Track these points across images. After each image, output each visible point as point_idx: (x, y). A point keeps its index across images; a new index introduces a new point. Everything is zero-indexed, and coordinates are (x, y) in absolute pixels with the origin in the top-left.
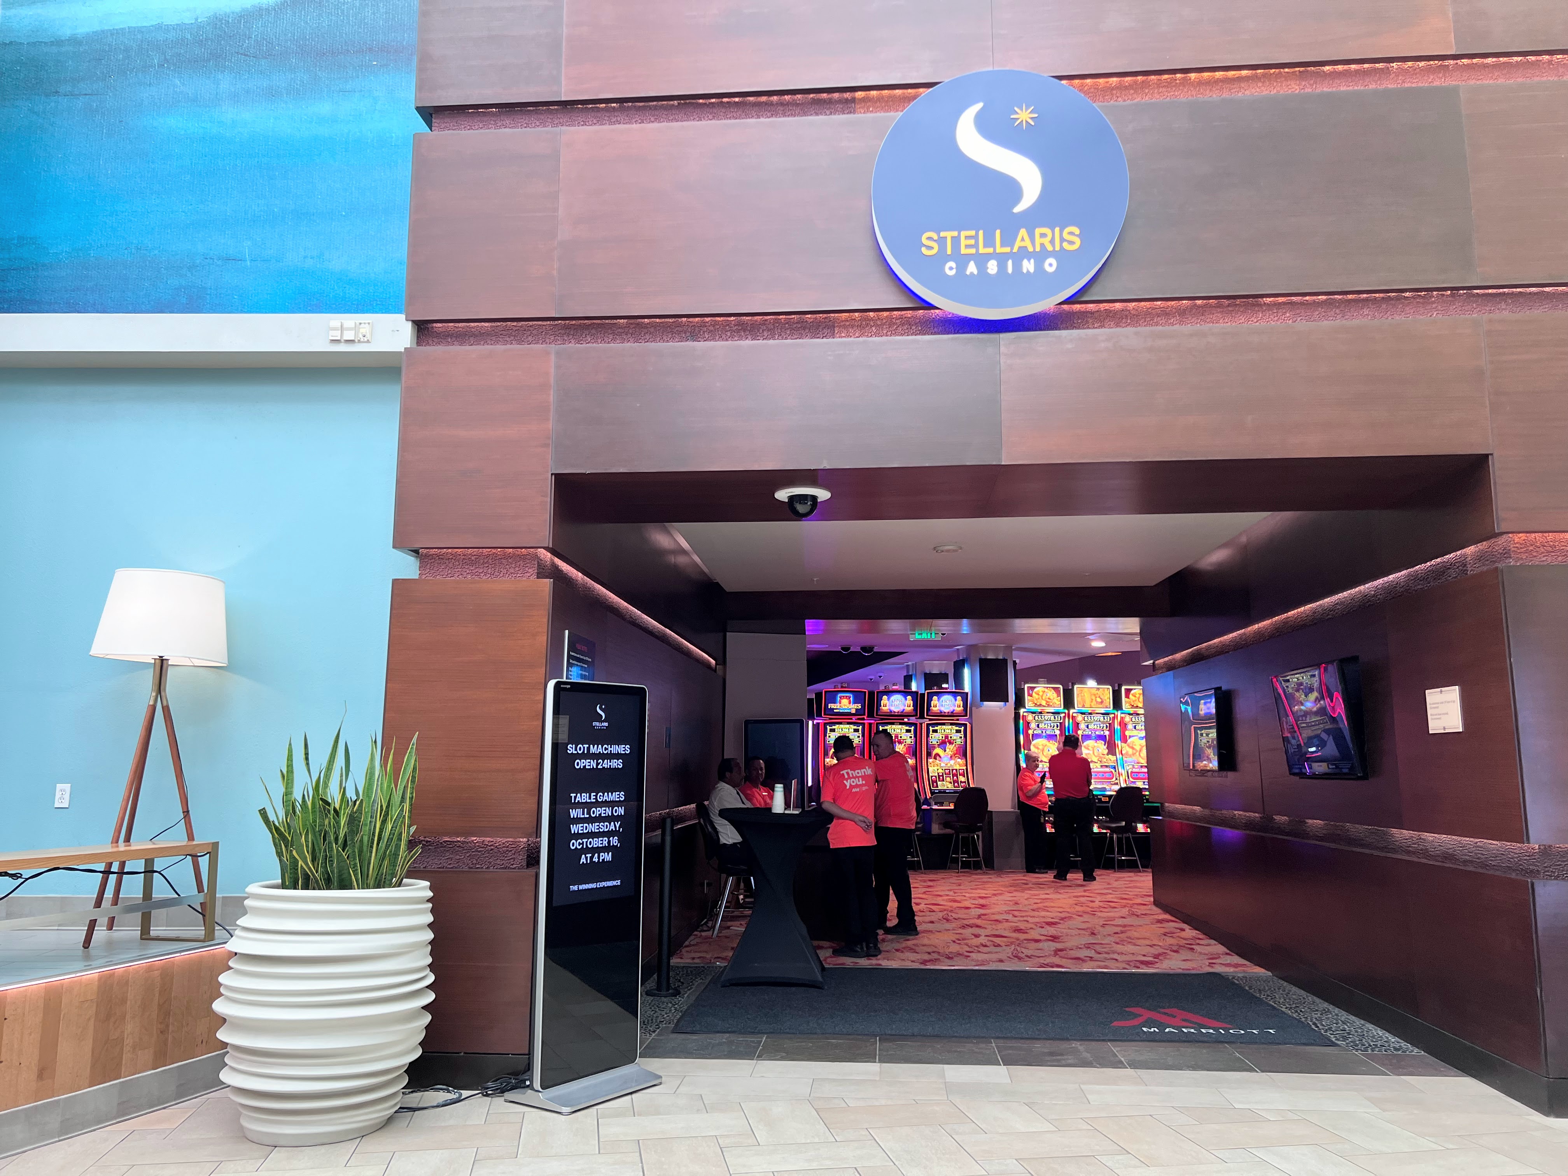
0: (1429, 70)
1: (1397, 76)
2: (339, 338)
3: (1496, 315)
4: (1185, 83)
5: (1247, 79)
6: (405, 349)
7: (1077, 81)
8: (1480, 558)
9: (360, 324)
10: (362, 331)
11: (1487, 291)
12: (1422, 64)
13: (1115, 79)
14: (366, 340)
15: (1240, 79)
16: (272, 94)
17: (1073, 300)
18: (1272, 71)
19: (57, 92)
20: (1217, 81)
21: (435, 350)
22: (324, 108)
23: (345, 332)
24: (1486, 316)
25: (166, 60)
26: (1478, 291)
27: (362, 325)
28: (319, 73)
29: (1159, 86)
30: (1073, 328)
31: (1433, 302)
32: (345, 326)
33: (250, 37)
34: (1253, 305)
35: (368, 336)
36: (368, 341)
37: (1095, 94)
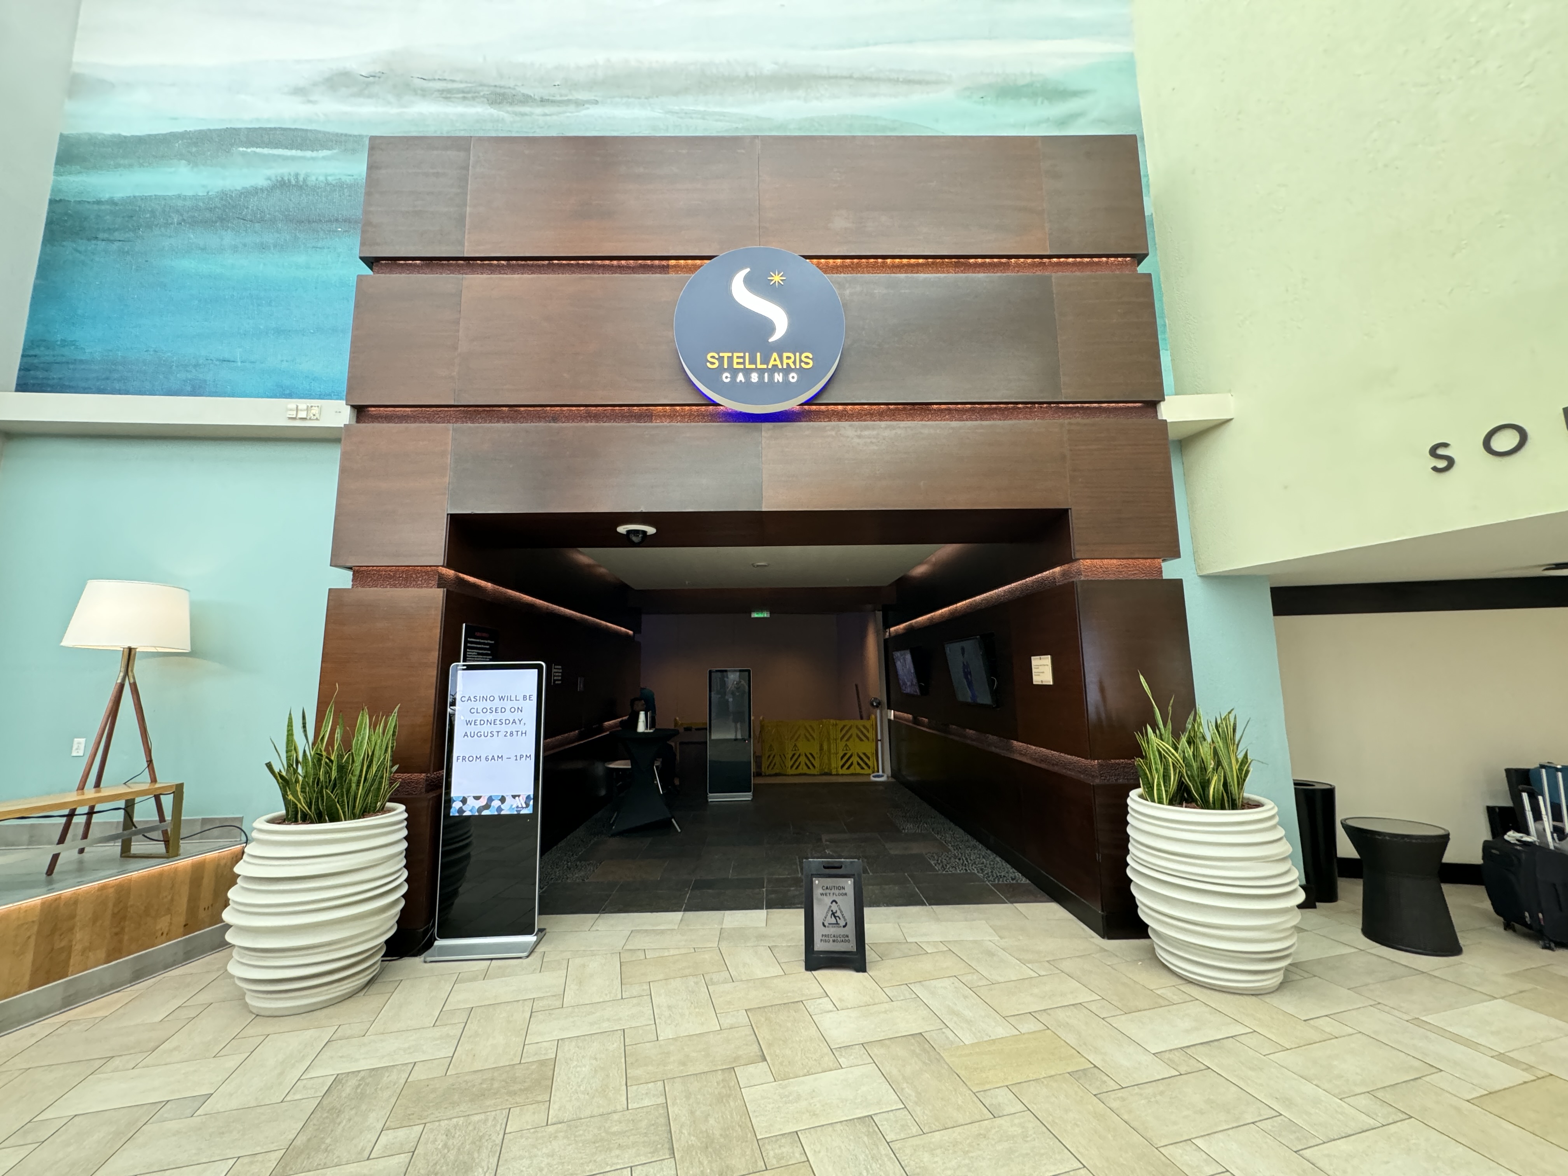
0: (1033, 265)
1: (1014, 268)
2: (294, 416)
3: (1073, 421)
4: (884, 265)
5: (922, 265)
6: (345, 425)
7: (815, 261)
8: (1064, 574)
9: (312, 406)
10: (313, 412)
11: (1067, 405)
12: (1029, 261)
13: (839, 261)
14: (315, 417)
15: (918, 265)
16: (263, 247)
17: (810, 402)
18: (938, 260)
19: (96, 238)
20: (903, 266)
21: (367, 427)
22: (301, 259)
23: (299, 412)
24: (1066, 421)
25: (184, 220)
26: (1062, 405)
27: (313, 408)
28: (298, 234)
29: (867, 267)
30: (810, 421)
31: (1036, 412)
32: (299, 408)
33: (247, 208)
34: (926, 410)
35: (317, 416)
36: (317, 419)
37: (826, 270)
